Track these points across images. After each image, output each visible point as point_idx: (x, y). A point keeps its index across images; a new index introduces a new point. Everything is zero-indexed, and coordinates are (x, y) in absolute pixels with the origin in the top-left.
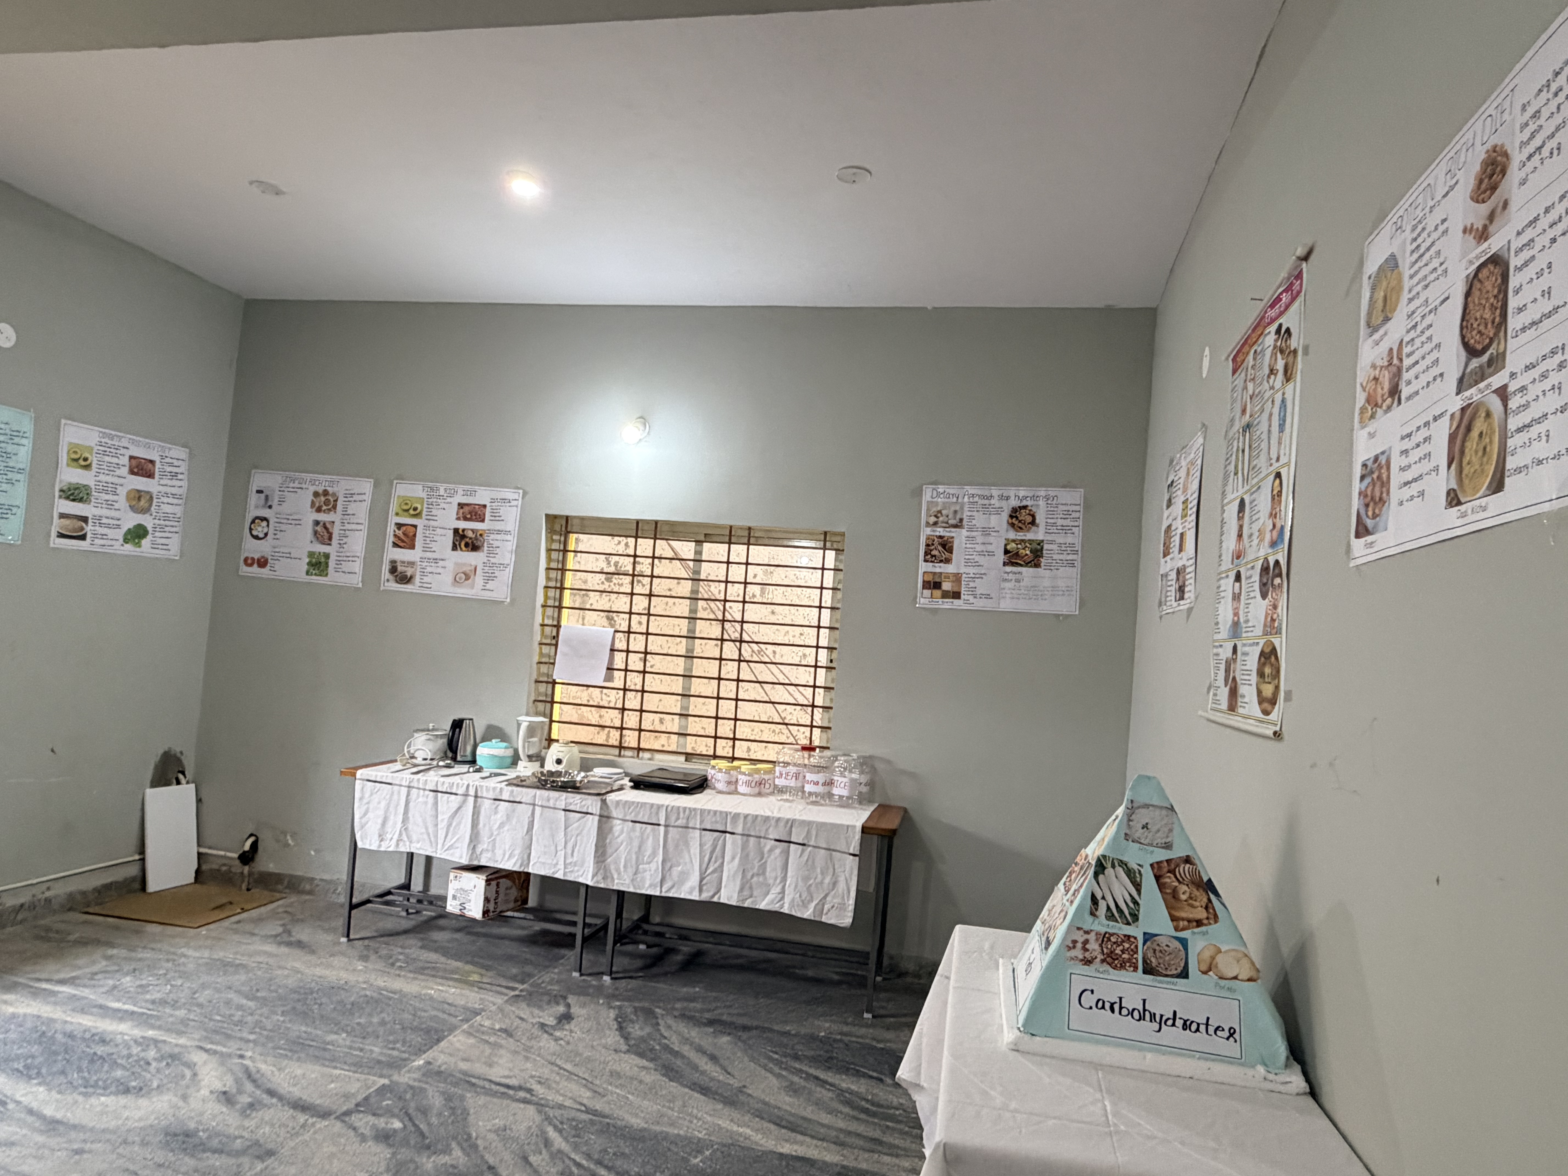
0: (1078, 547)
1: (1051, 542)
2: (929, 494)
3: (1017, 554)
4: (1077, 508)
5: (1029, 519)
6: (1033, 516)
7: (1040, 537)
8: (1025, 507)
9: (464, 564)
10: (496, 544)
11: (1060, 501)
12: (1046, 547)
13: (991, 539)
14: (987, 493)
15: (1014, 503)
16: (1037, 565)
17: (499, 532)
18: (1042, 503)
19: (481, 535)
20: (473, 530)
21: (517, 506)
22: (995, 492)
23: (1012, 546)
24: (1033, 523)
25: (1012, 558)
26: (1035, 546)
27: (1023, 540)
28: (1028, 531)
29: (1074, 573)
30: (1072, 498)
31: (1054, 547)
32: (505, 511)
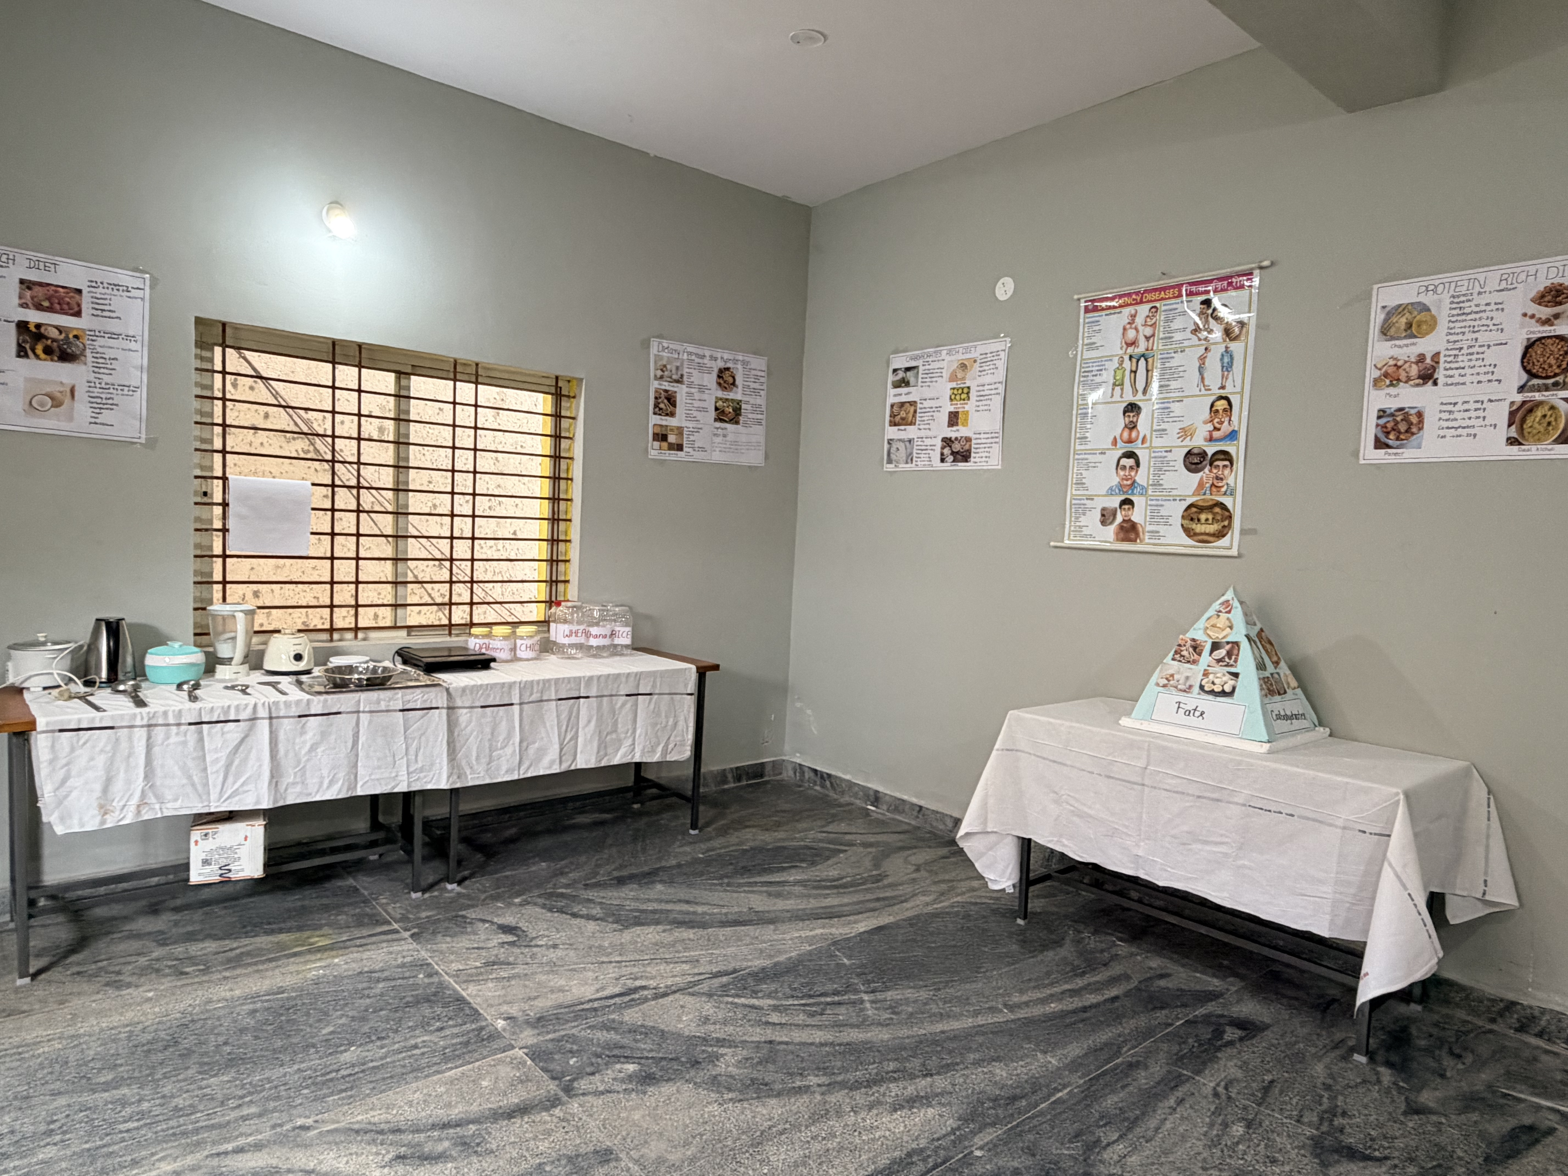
0: (764, 408)
1: (747, 403)
2: (656, 348)
3: (723, 411)
4: (763, 374)
5: (731, 380)
6: (734, 378)
7: (739, 397)
8: (728, 369)
9: (48, 382)
10: (110, 353)
11: (752, 366)
12: (743, 406)
13: (705, 397)
14: (700, 352)
15: (721, 365)
16: (737, 423)
17: (114, 336)
18: (739, 366)
19: (76, 337)
20: (60, 329)
21: (143, 299)
22: (707, 353)
23: (720, 404)
24: (734, 384)
25: (721, 416)
26: (735, 404)
27: (727, 400)
28: (731, 390)
29: (760, 430)
30: (759, 363)
31: (749, 407)
32: (118, 302)
